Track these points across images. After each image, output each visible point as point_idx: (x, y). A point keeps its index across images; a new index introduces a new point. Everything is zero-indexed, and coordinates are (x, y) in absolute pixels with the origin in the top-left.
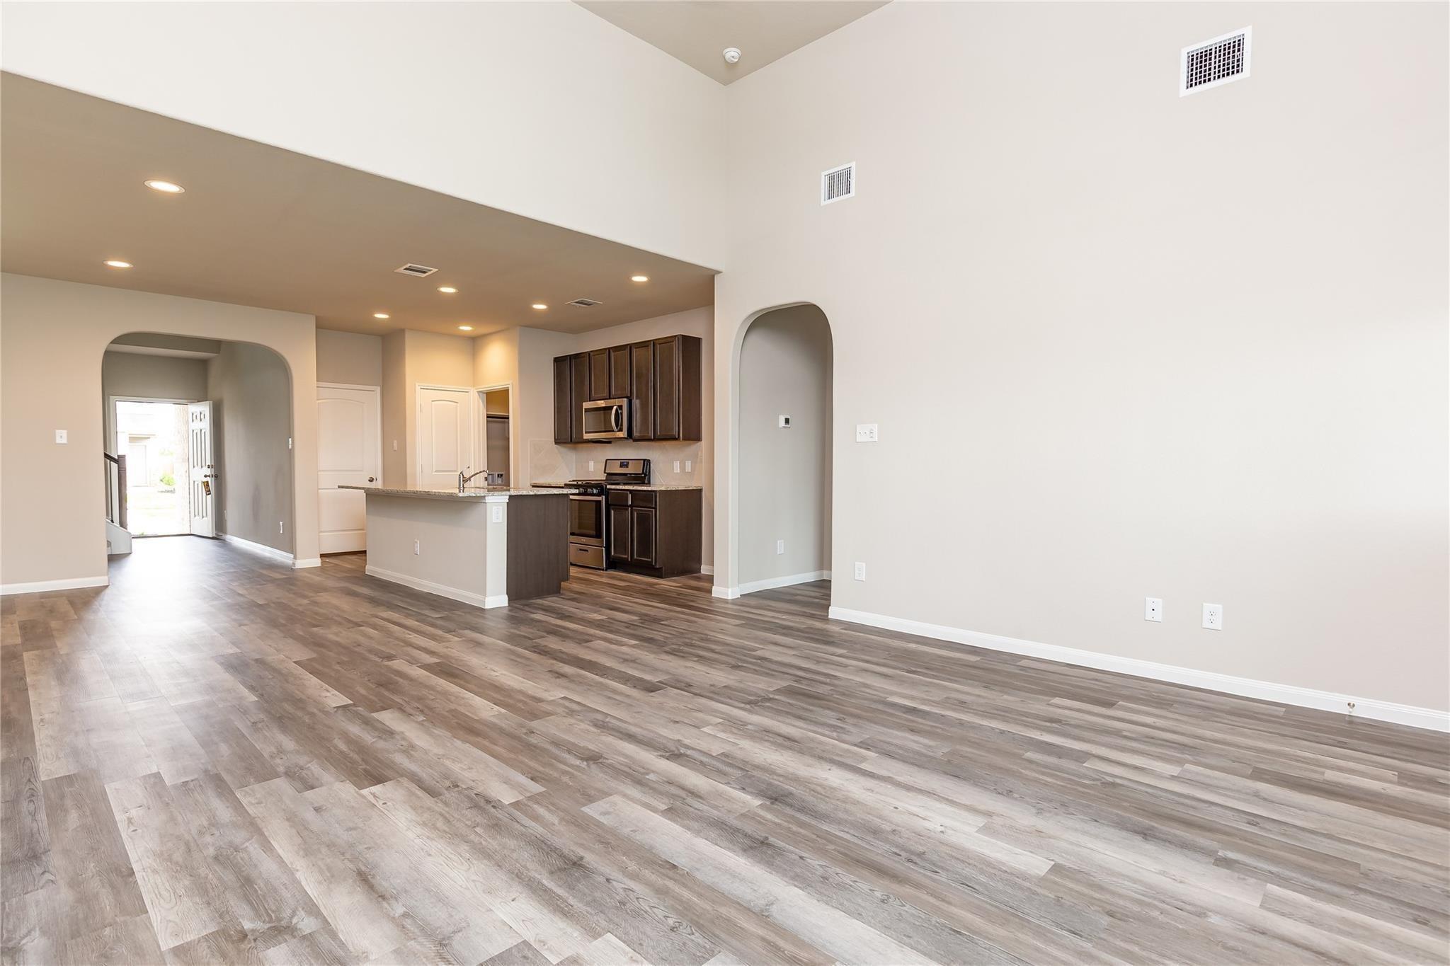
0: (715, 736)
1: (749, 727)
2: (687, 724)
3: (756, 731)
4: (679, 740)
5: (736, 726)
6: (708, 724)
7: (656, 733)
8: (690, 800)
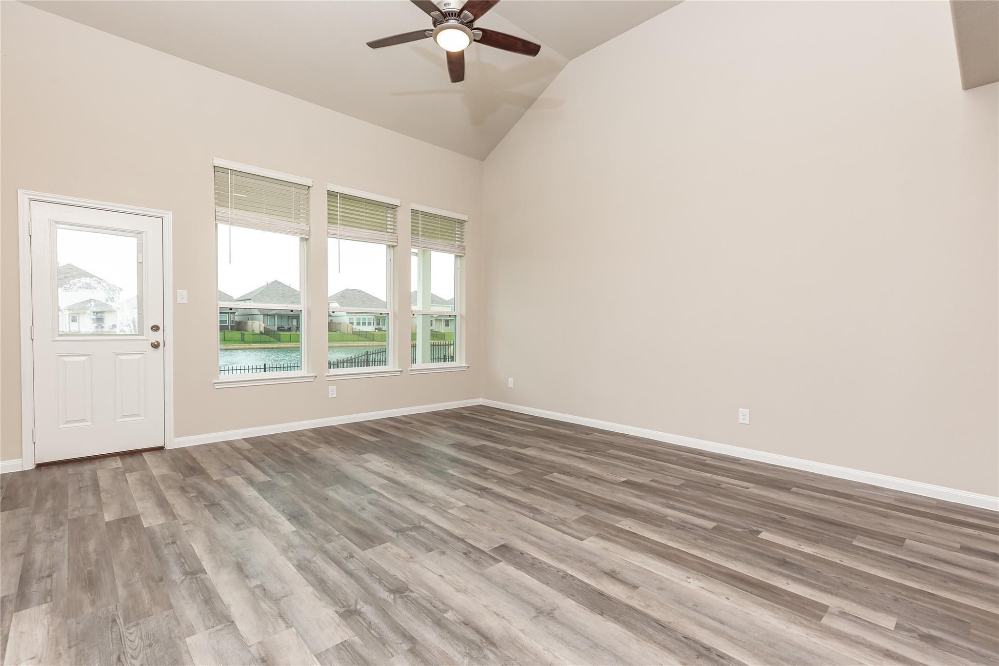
0: (458, 499)
1: (432, 505)
2: (474, 509)
3: (429, 502)
4: (480, 498)
5: (440, 506)
6: (460, 508)
7: (494, 503)
8: (477, 472)
